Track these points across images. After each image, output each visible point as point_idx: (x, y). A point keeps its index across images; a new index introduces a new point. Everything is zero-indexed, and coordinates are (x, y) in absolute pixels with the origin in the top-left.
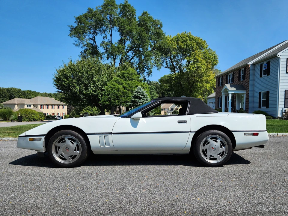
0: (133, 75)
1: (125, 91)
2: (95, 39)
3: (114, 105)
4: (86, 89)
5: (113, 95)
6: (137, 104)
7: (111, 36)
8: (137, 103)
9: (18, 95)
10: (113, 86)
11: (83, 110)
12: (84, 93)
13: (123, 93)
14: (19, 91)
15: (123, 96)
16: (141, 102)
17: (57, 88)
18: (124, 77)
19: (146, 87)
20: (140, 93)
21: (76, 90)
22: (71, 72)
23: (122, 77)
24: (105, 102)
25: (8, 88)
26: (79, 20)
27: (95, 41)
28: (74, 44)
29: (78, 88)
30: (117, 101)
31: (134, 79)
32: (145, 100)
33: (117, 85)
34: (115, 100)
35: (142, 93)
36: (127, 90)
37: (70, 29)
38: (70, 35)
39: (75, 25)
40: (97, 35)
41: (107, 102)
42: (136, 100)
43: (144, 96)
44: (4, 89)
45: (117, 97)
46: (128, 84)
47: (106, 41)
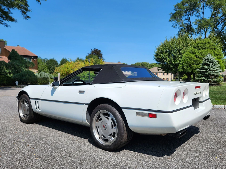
0: (206, 45)
1: (196, 59)
2: (190, 19)
3: (187, 71)
4: (175, 59)
5: (187, 64)
6: (204, 71)
7: (203, 14)
8: (204, 69)
9: (147, 67)
10: (187, 56)
11: (184, 76)
12: (173, 63)
13: (195, 61)
14: (148, 64)
15: (195, 64)
16: (209, 69)
17: (156, 61)
18: (198, 47)
19: (220, 54)
20: (208, 60)
21: (167, 61)
22: (165, 48)
23: (197, 47)
24: (180, 69)
25: (142, 63)
26: (177, 7)
27: (190, 21)
28: (172, 26)
29: (168, 59)
30: (189, 69)
31: (207, 48)
32: (213, 67)
33: (191, 54)
34: (188, 67)
35: (210, 60)
36: (199, 58)
37: (170, 16)
38: (170, 21)
39: (174, 12)
40: (192, 15)
41: (181, 70)
42: (204, 67)
43: (212, 63)
44: (140, 63)
45: (190, 65)
46: (201, 52)
47: (200, 18)
